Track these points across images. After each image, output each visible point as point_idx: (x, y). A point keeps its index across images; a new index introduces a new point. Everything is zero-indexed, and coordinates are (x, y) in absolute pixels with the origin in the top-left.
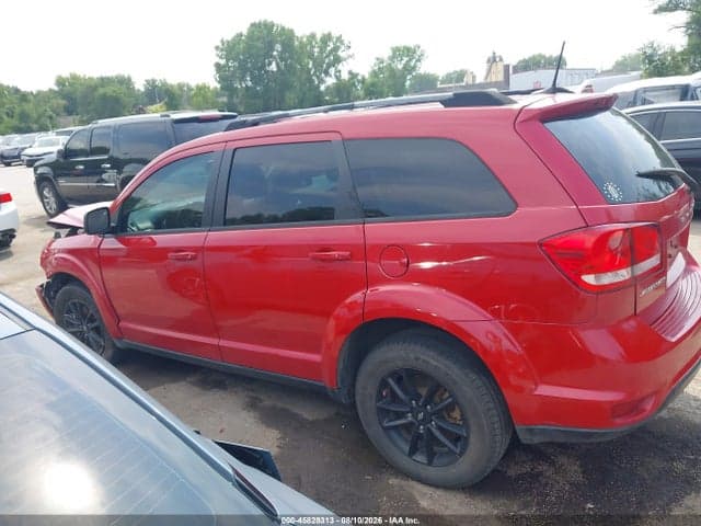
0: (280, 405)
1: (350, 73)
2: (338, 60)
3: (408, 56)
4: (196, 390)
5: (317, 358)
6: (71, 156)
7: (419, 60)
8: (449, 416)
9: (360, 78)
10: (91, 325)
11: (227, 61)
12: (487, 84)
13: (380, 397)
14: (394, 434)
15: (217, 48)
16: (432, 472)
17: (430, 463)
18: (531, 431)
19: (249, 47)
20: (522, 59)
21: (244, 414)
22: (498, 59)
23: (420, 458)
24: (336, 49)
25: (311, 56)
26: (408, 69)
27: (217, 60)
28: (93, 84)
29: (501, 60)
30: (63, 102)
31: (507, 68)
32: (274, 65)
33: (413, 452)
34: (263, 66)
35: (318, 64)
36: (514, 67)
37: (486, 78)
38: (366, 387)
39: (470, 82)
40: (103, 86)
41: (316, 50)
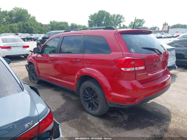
0: (69, 96)
1: (123, 25)
2: (120, 22)
3: (140, 22)
4: (53, 90)
5: (73, 84)
6: (45, 39)
7: (143, 23)
8: (97, 99)
9: (126, 27)
10: (35, 74)
11: (92, 20)
12: (163, 31)
13: (84, 94)
14: (86, 102)
15: (89, 17)
16: (92, 112)
17: (92, 110)
18: (110, 103)
19: (98, 17)
20: (174, 25)
21: (60, 96)
22: (166, 24)
23: (90, 108)
24: (120, 19)
25: (113, 20)
26: (139, 25)
27: (89, 19)
28: (58, 23)
29: (167, 24)
30: (51, 27)
31: (169, 27)
32: (103, 22)
33: (89, 107)
34: (101, 22)
35: (115, 22)
36: (171, 27)
37: (162, 30)
38: (81, 91)
39: (157, 30)
40: (60, 24)
41: (115, 19)
